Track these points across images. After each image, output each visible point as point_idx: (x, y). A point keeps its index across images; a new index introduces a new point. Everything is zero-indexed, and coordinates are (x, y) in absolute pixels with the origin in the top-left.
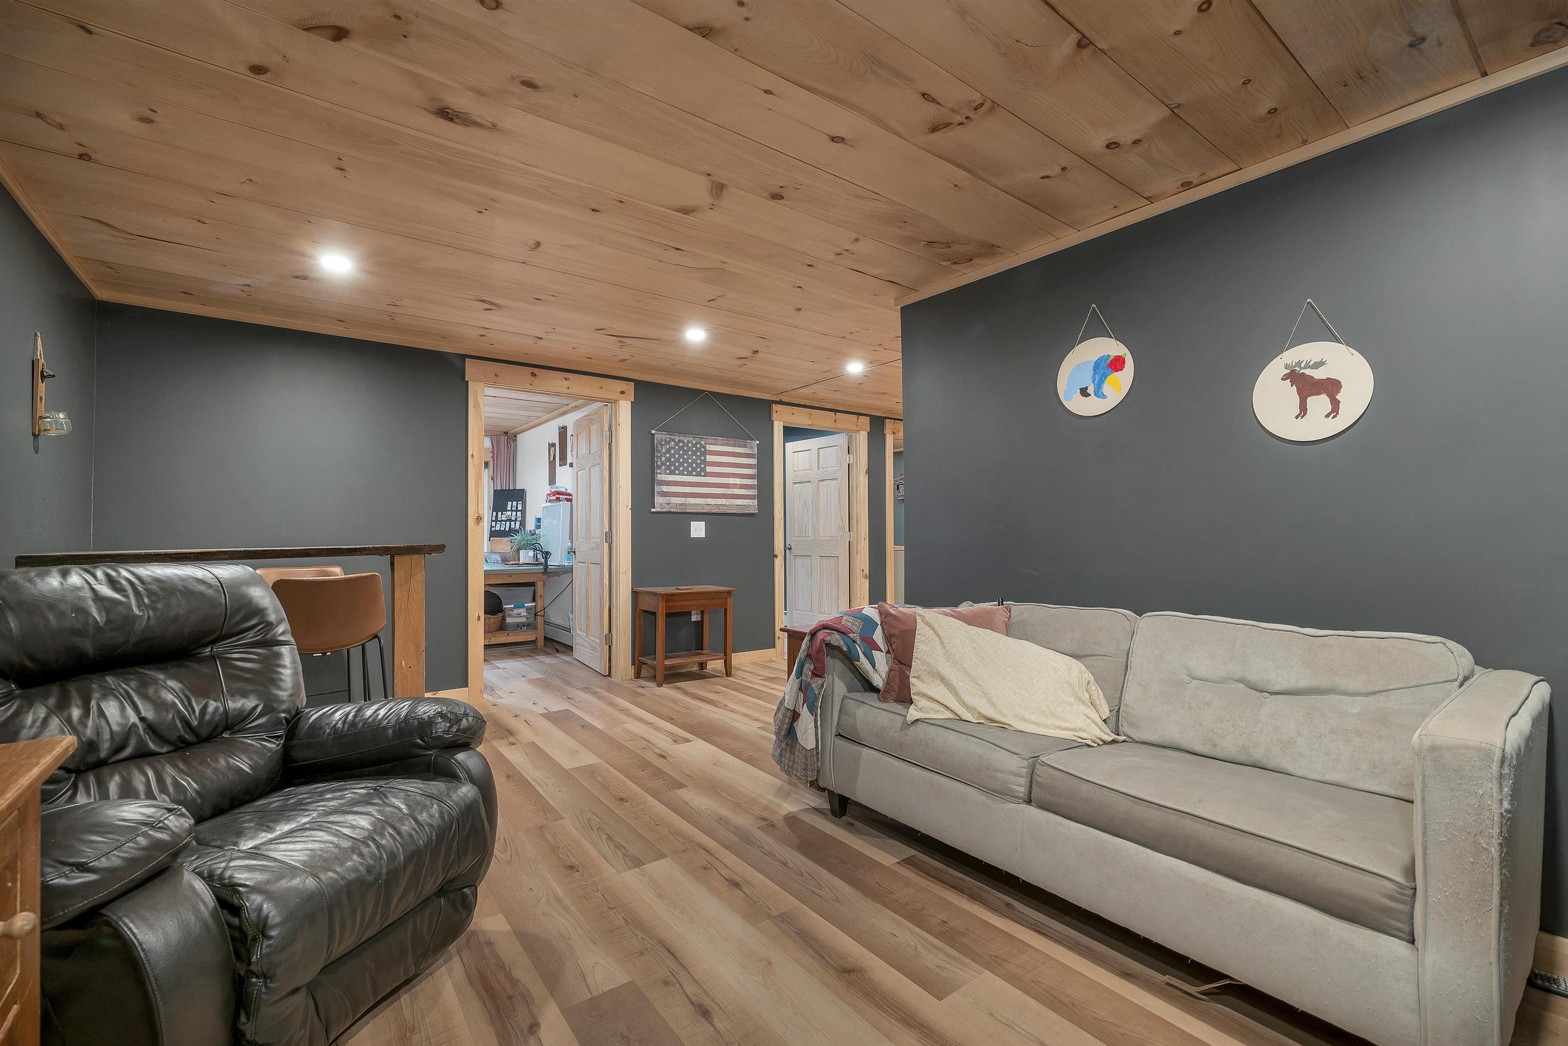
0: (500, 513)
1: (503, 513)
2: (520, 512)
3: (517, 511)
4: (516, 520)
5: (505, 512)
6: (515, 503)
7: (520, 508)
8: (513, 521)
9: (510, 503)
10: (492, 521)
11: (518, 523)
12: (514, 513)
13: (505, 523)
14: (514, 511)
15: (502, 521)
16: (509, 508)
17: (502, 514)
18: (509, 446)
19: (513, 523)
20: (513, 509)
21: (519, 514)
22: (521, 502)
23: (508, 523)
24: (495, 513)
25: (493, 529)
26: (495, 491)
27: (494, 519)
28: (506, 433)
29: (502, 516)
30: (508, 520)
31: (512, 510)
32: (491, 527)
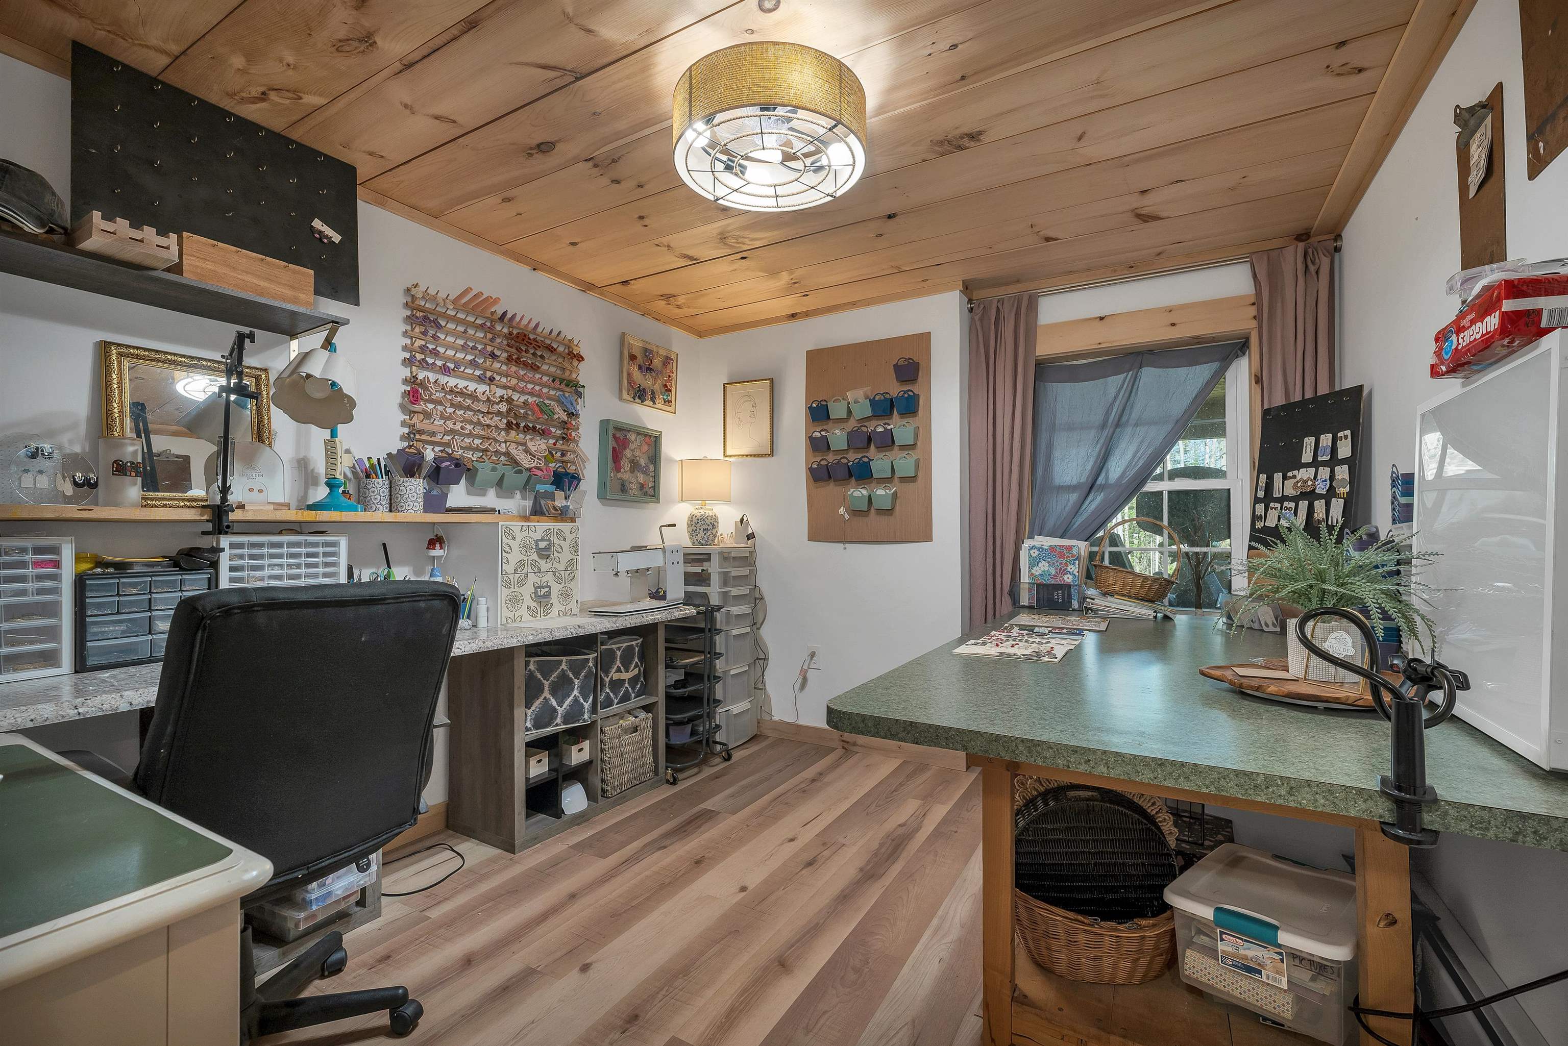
0: (1278, 477)
1: (1290, 474)
2: (1346, 467)
3: (1334, 461)
4: (1331, 492)
5: (1295, 472)
6: (1326, 440)
7: (1345, 450)
8: (1320, 497)
9: (1309, 441)
10: (1257, 500)
11: (1337, 506)
12: (1324, 472)
13: (1292, 505)
14: (1324, 464)
15: (1282, 499)
16: (1307, 457)
17: (1285, 478)
18: (1312, 268)
19: (1319, 505)
20: (1320, 459)
21: (1342, 472)
22: (1348, 432)
23: (1304, 505)
24: (1263, 478)
25: (1259, 525)
26: (1266, 413)
27: (1261, 494)
28: (1302, 236)
29: (1283, 486)
30: (1303, 495)
31: (1315, 463)
32: (1255, 518)
